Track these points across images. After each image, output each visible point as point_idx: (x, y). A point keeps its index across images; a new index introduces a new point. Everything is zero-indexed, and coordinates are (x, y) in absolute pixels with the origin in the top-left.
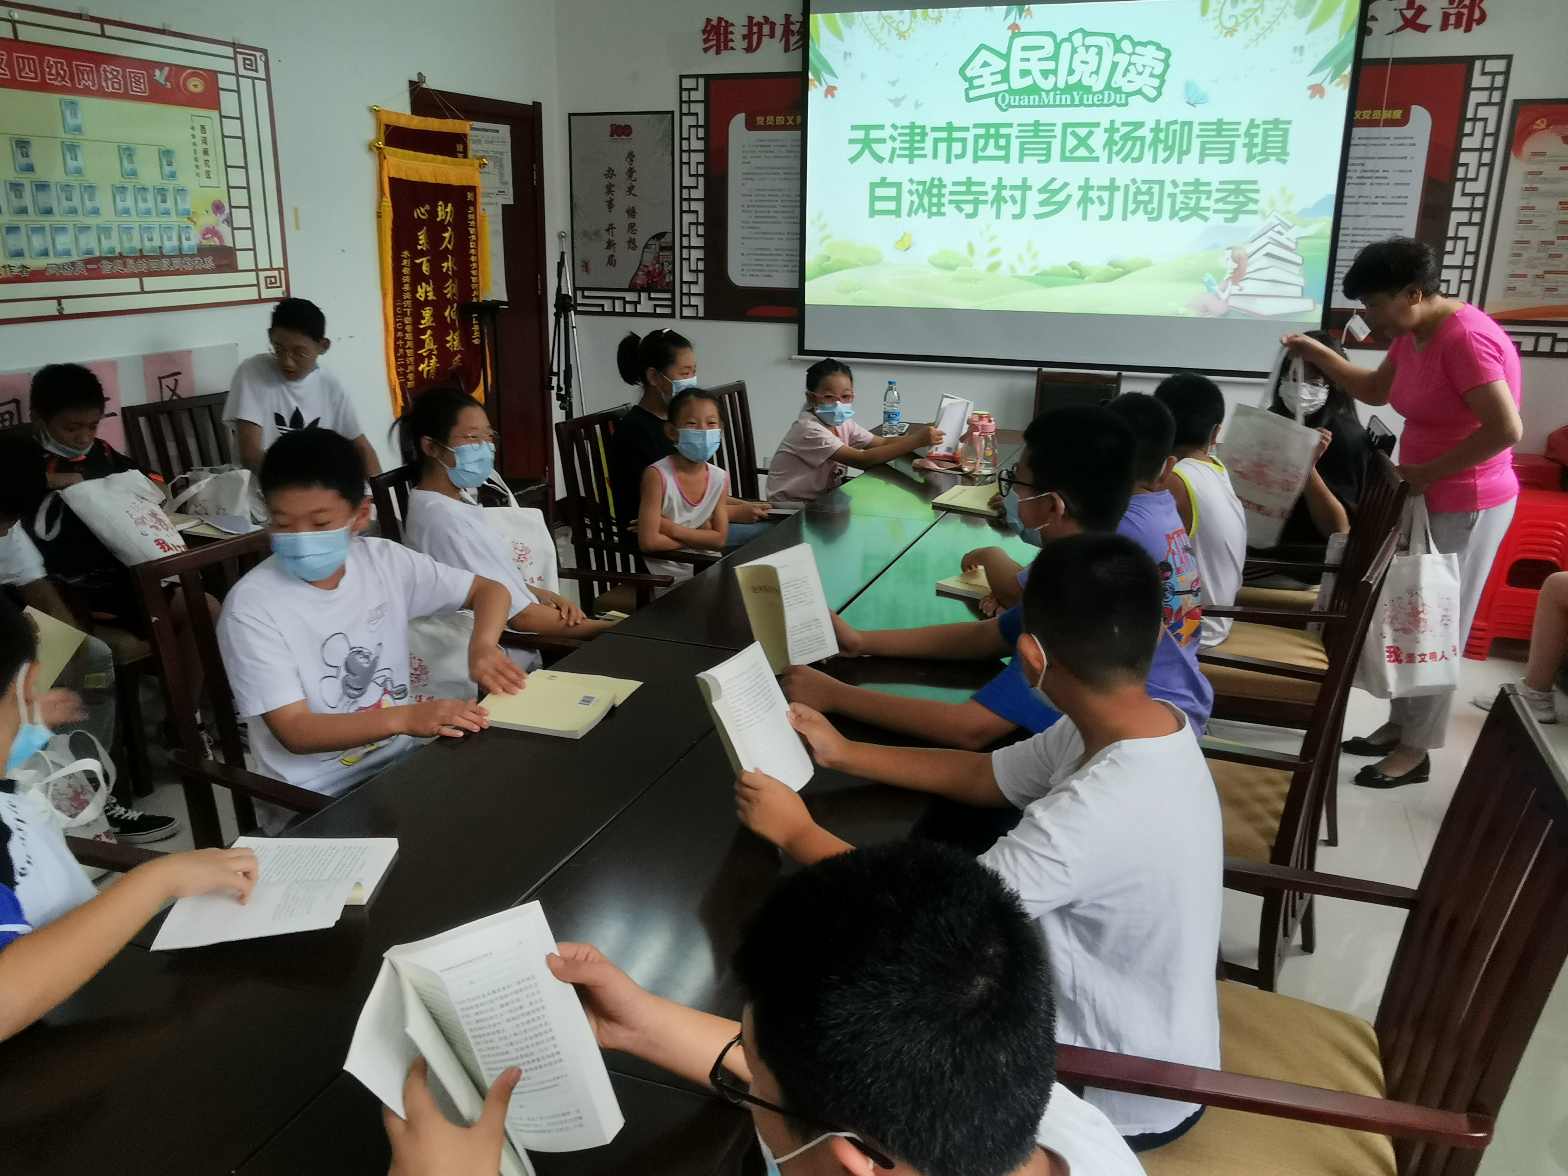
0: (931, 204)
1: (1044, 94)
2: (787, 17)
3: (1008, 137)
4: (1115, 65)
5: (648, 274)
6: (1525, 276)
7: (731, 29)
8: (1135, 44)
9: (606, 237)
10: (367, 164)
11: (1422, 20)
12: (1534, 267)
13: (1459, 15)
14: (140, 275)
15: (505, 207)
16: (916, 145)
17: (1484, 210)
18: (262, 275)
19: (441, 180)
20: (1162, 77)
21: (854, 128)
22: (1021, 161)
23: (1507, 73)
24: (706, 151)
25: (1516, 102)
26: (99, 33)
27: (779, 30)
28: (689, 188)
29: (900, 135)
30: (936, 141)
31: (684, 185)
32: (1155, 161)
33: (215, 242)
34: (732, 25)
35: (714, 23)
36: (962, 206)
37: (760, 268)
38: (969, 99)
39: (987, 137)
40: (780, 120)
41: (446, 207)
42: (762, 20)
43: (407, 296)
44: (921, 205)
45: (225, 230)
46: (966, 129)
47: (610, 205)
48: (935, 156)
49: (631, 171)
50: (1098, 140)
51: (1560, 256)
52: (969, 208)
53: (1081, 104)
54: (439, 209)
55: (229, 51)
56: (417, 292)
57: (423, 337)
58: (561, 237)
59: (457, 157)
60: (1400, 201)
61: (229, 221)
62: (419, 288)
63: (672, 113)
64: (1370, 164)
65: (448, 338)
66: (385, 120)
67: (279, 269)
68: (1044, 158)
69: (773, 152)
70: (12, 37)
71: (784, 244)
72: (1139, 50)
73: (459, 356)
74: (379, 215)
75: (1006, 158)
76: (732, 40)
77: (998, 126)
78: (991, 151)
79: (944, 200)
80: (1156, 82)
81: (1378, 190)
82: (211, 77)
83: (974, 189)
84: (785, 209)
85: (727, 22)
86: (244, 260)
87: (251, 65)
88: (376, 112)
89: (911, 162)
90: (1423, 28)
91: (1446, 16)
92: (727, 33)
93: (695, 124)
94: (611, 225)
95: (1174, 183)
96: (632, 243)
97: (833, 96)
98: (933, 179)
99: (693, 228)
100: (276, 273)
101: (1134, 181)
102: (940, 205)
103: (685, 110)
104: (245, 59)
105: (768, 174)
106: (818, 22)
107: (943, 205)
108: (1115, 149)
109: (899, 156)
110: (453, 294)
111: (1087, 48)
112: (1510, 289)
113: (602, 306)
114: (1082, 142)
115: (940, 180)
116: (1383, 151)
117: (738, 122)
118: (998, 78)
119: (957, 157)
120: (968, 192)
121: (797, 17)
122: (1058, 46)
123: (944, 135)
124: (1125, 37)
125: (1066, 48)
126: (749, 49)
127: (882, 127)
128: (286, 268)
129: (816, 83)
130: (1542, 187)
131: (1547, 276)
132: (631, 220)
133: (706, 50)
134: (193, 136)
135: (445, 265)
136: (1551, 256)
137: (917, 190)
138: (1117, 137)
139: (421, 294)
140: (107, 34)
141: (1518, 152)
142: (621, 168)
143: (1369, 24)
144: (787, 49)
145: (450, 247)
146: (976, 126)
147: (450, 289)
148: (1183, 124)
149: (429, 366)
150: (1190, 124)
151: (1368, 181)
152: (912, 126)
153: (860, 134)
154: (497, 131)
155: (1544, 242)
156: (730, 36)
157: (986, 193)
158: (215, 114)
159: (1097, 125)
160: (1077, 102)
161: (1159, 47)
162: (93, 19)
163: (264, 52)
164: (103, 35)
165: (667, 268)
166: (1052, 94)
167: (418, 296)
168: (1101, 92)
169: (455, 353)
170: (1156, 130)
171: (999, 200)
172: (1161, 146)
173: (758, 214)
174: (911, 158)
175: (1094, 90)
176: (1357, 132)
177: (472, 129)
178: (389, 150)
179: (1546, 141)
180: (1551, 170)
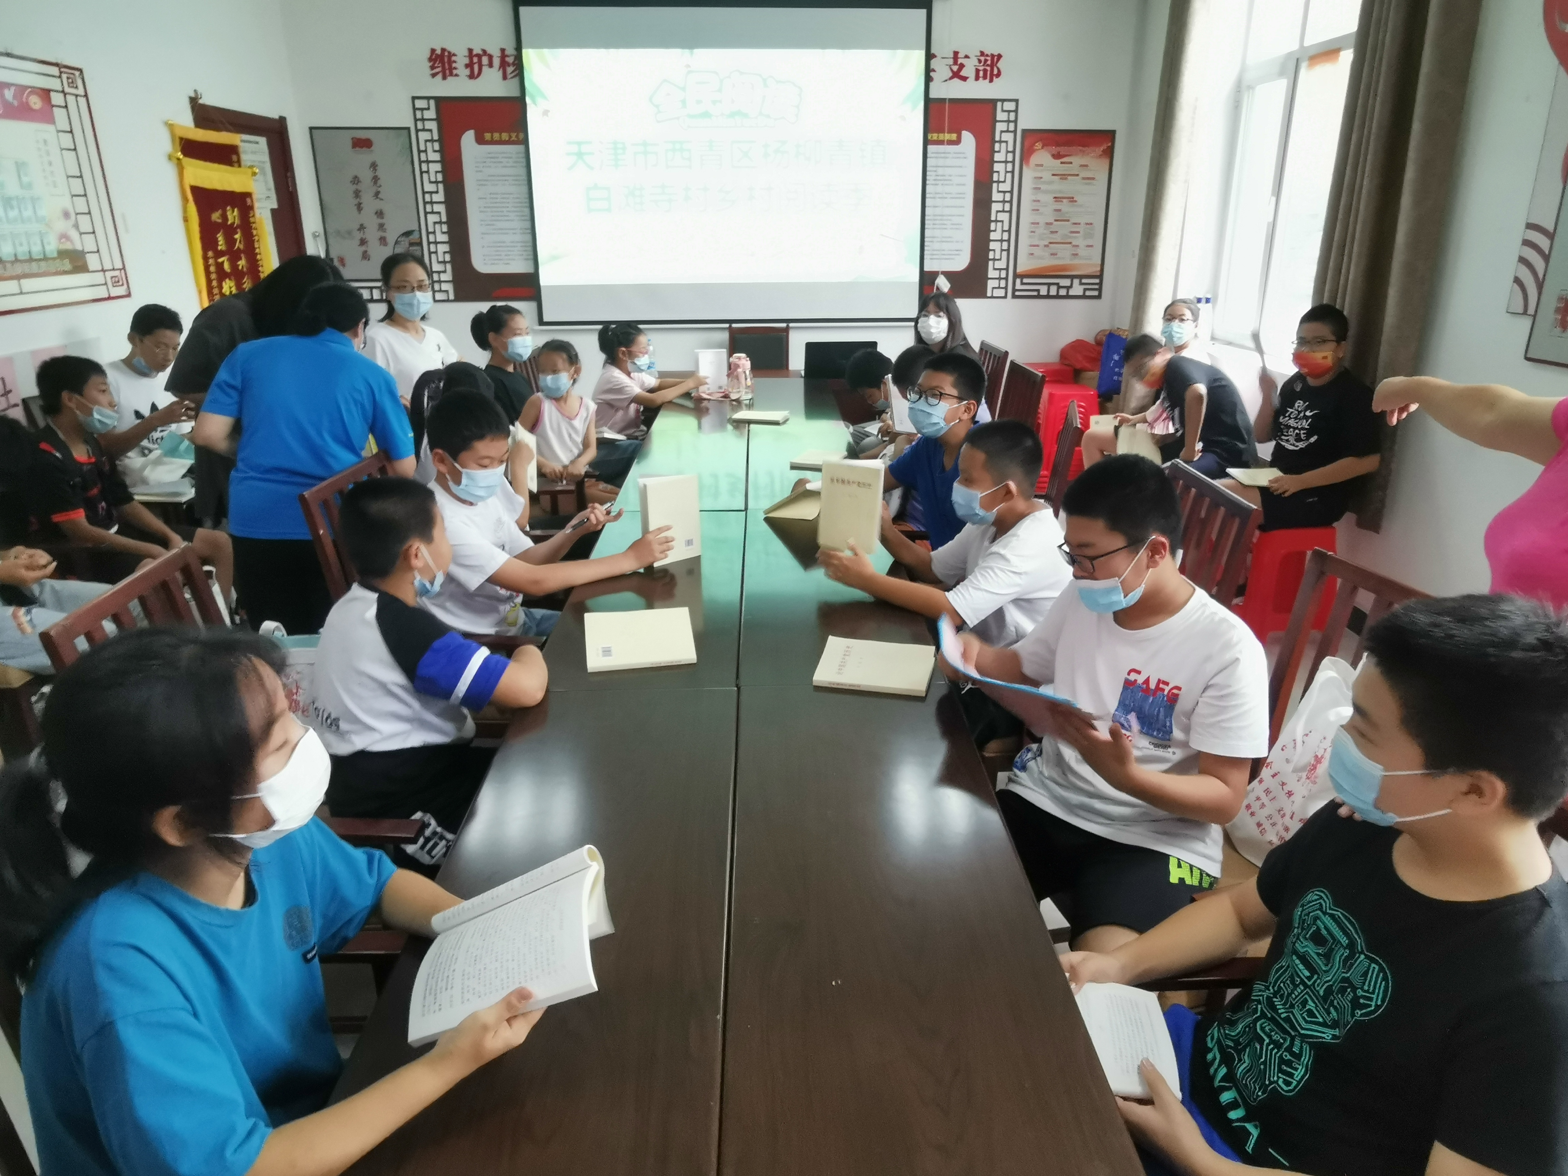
0: (635, 203)
1: (714, 118)
2: (503, 51)
3: (690, 151)
4: (764, 97)
6: (1038, 246)
7: (453, 58)
8: (777, 82)
9: (358, 235)
10: (169, 173)
11: (963, 73)
12: (1043, 239)
13: (985, 71)
14: (18, 277)
16: (620, 157)
17: (1011, 202)
18: (109, 274)
19: (229, 189)
20: (798, 107)
21: (569, 143)
22: (701, 169)
23: (1016, 111)
24: (442, 161)
25: (1025, 132)
27: (496, 62)
28: (430, 193)
29: (606, 149)
30: (635, 153)
31: (426, 190)
32: (798, 168)
33: (68, 246)
34: (455, 55)
35: (439, 52)
36: (660, 204)
37: (499, 257)
38: (658, 121)
39: (674, 150)
40: (505, 136)
41: (233, 212)
42: (481, 53)
44: (627, 204)
45: (75, 235)
46: (658, 144)
47: (359, 207)
48: (635, 166)
49: (376, 179)
50: (757, 152)
51: (1057, 232)
52: (665, 206)
53: (743, 126)
54: (228, 213)
55: (53, 71)
56: (223, 287)
58: (317, 236)
59: (234, 166)
60: (961, 196)
61: (76, 226)
62: (224, 284)
63: (408, 129)
64: (940, 171)
66: (180, 133)
67: (120, 270)
69: (501, 162)
72: (780, 86)
74: (186, 220)
75: (690, 168)
77: (682, 142)
78: (678, 161)
79: (645, 200)
80: (795, 111)
81: (947, 189)
82: (45, 95)
83: (668, 191)
84: (515, 209)
85: (449, 52)
86: (93, 262)
87: (72, 84)
88: (171, 126)
89: (617, 170)
90: (964, 79)
91: (978, 71)
92: (450, 62)
93: (430, 139)
94: (362, 225)
95: (813, 185)
97: (548, 117)
98: (635, 184)
99: (438, 226)
100: (117, 273)
102: (642, 203)
103: (420, 127)
104: (67, 78)
105: (499, 180)
106: (529, 56)
107: (644, 203)
108: (770, 159)
109: (607, 165)
111: (743, 83)
112: (1030, 254)
114: (746, 154)
115: (641, 184)
116: (949, 162)
117: (468, 138)
118: (679, 105)
119: (652, 166)
120: (663, 193)
121: (511, 51)
122: (721, 81)
123: (641, 149)
124: (770, 77)
125: (728, 83)
126: (472, 76)
127: (590, 143)
128: (124, 268)
129: (533, 106)
130: (1043, 187)
131: (1050, 245)
132: (381, 221)
133: (434, 75)
134: (39, 149)
135: (239, 263)
136: (1052, 232)
137: (623, 192)
138: (770, 150)
141: (1028, 163)
142: (366, 175)
143: (932, 74)
144: (505, 77)
145: (242, 247)
146: (664, 142)
148: (816, 141)
150: (820, 141)
151: (940, 182)
152: (615, 142)
153: (574, 148)
154: (258, 143)
155: (1047, 223)
156: (454, 65)
157: (677, 194)
158: (52, 128)
159: (755, 142)
160: (739, 124)
161: (794, 85)
163: (80, 71)
166: (720, 118)
168: (756, 117)
170: (798, 145)
171: (687, 199)
172: (802, 158)
173: (493, 214)
174: (617, 167)
175: (751, 115)
176: (931, 148)
177: (242, 141)
178: (187, 161)
179: (1042, 157)
180: (1047, 176)
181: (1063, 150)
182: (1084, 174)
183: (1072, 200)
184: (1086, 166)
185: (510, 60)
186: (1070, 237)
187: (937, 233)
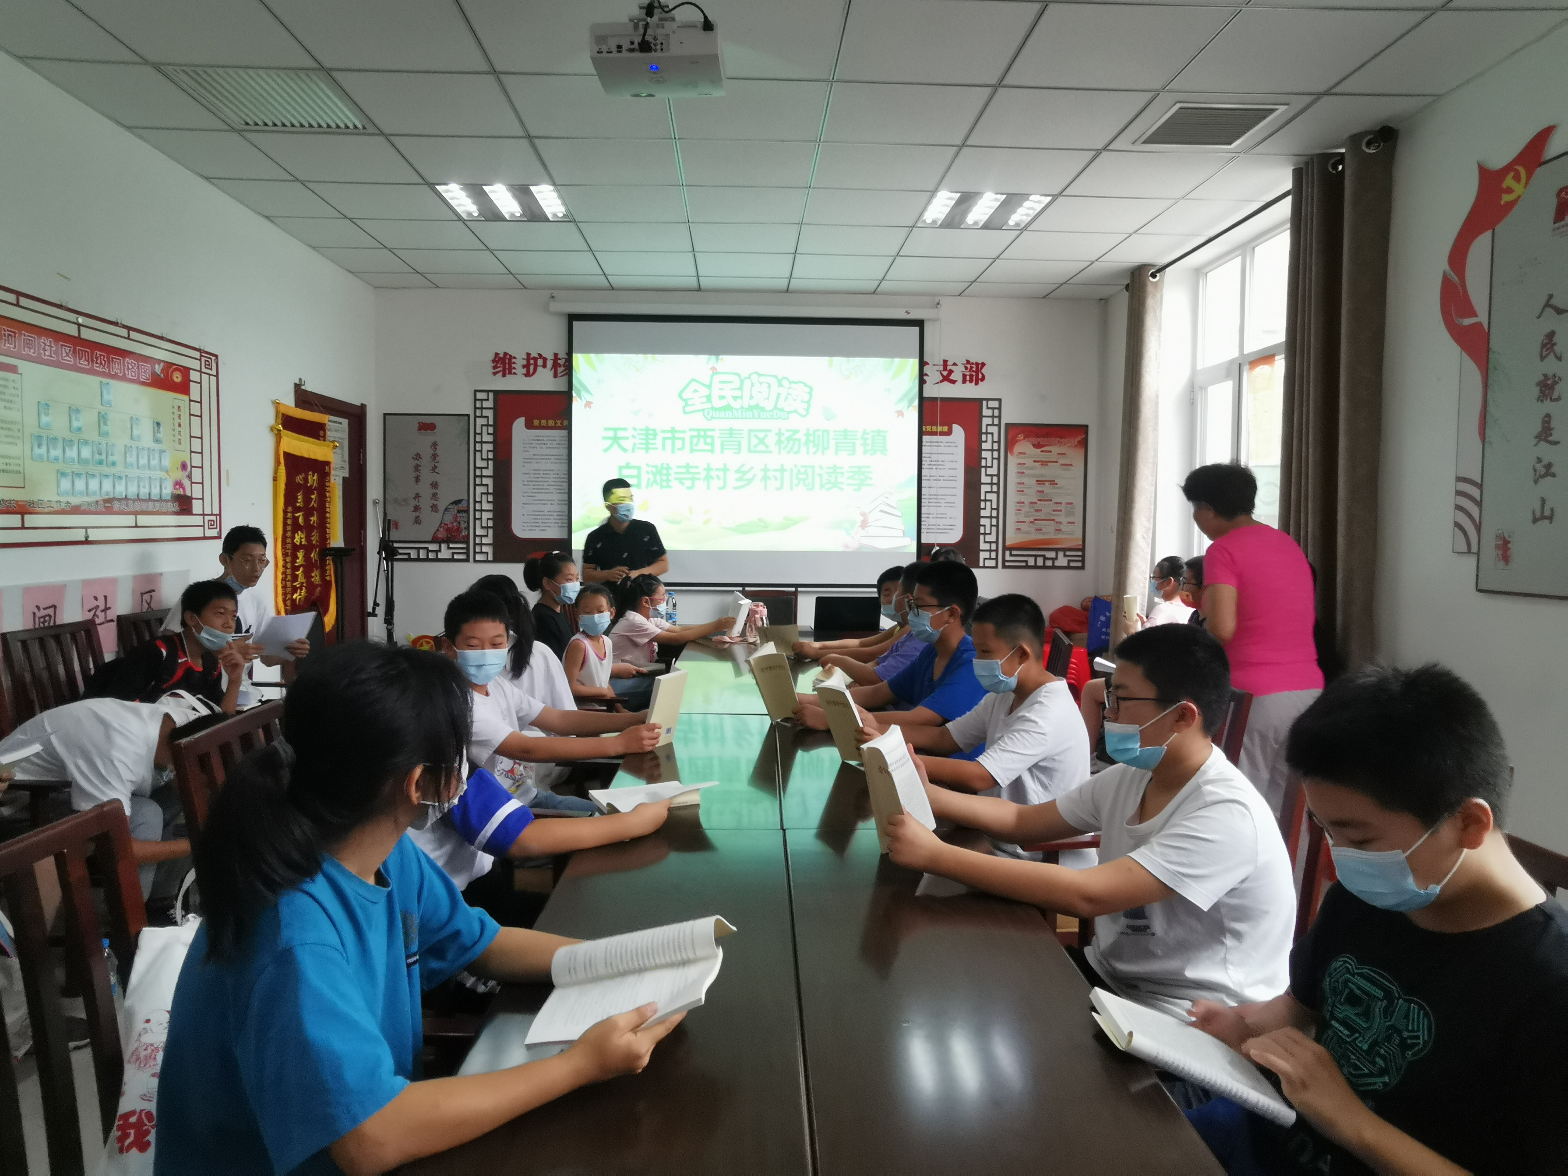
0: (662, 480)
1: (734, 411)
2: (556, 355)
3: (712, 437)
4: (779, 395)
5: (448, 530)
6: (1024, 522)
7: (513, 360)
8: (791, 382)
9: (413, 503)
10: (269, 441)
11: (952, 377)
12: (1028, 517)
13: (971, 376)
14: (136, 513)
15: (344, 478)
16: (651, 441)
17: (998, 484)
18: (207, 518)
19: (313, 457)
20: (808, 402)
21: (606, 429)
22: (722, 452)
23: (1000, 409)
24: (494, 443)
25: (1007, 425)
26: (127, 336)
27: (550, 364)
28: (481, 468)
29: (638, 434)
30: (664, 439)
31: (477, 466)
32: (808, 453)
33: (181, 492)
34: (515, 358)
35: (501, 356)
36: (683, 481)
37: (537, 524)
38: (685, 413)
39: (699, 436)
40: (551, 423)
41: (313, 476)
42: (537, 356)
43: (289, 541)
44: (655, 481)
45: (186, 483)
46: (684, 432)
47: (417, 479)
48: (664, 449)
49: (435, 456)
50: (771, 440)
51: (1041, 510)
52: (688, 483)
53: (759, 417)
54: (309, 477)
55: (197, 354)
56: (295, 538)
57: (297, 573)
58: (375, 503)
59: (319, 440)
60: (953, 478)
61: (190, 477)
62: (296, 535)
63: (468, 415)
64: (934, 457)
65: (313, 574)
66: (283, 410)
67: (216, 515)
68: (737, 451)
69: (546, 444)
70: (77, 335)
71: (556, 508)
72: (793, 385)
73: (319, 589)
74: (275, 479)
75: (712, 451)
76: (514, 368)
77: (705, 430)
78: (702, 446)
79: (670, 478)
80: (806, 406)
81: (941, 472)
82: (186, 371)
83: (691, 470)
84: (554, 483)
85: (510, 356)
86: (197, 506)
87: (208, 366)
88: (276, 404)
89: (647, 452)
90: (954, 382)
91: (964, 376)
92: (510, 363)
93: (486, 423)
94: (417, 494)
95: (821, 467)
96: (434, 508)
97: (590, 407)
98: (662, 464)
99: (484, 497)
100: (213, 518)
101: (796, 466)
102: (668, 480)
103: (478, 413)
104: (206, 361)
105: (543, 459)
106: (579, 359)
107: (670, 480)
108: (783, 445)
109: (638, 448)
110: (317, 541)
111: (761, 383)
112: (1017, 529)
113: (409, 554)
114: (762, 441)
115: (667, 464)
116: (941, 450)
117: (519, 424)
118: (705, 400)
119: (679, 449)
120: (688, 472)
121: (562, 355)
122: (742, 381)
123: (669, 435)
124: (784, 378)
125: (747, 383)
126: (528, 375)
127: (625, 429)
128: (220, 515)
129: (578, 399)
130: (1026, 471)
131: (1036, 522)
132: (435, 491)
133: (495, 374)
134: (173, 413)
135: (312, 518)
136: (1036, 511)
137: (652, 471)
138: (783, 438)
139: (297, 540)
140: (131, 337)
141: (1012, 452)
142: (427, 453)
143: (925, 378)
144: (555, 376)
145: (315, 506)
146: (690, 430)
147: (315, 539)
148: (823, 431)
149: (300, 595)
150: (827, 431)
151: (934, 467)
152: (647, 429)
153: (611, 434)
154: (341, 423)
155: (1031, 503)
156: (513, 365)
157: (699, 473)
158: (186, 398)
159: (770, 431)
160: (756, 416)
161: (805, 385)
162: (124, 327)
163: (216, 356)
164: (128, 338)
165: (463, 525)
166: (740, 411)
167: (295, 541)
168: (771, 411)
169: (317, 586)
170: (807, 434)
171: (708, 477)
172: (811, 445)
173: (535, 487)
174: (647, 449)
175: (767, 409)
176: (925, 438)
177: (329, 421)
178: (285, 433)
179: (1024, 446)
180: (1029, 462)
181: (1041, 440)
182: (1061, 461)
183: (1053, 483)
184: (1064, 454)
185: (561, 362)
186: (1054, 515)
187: (933, 510)
